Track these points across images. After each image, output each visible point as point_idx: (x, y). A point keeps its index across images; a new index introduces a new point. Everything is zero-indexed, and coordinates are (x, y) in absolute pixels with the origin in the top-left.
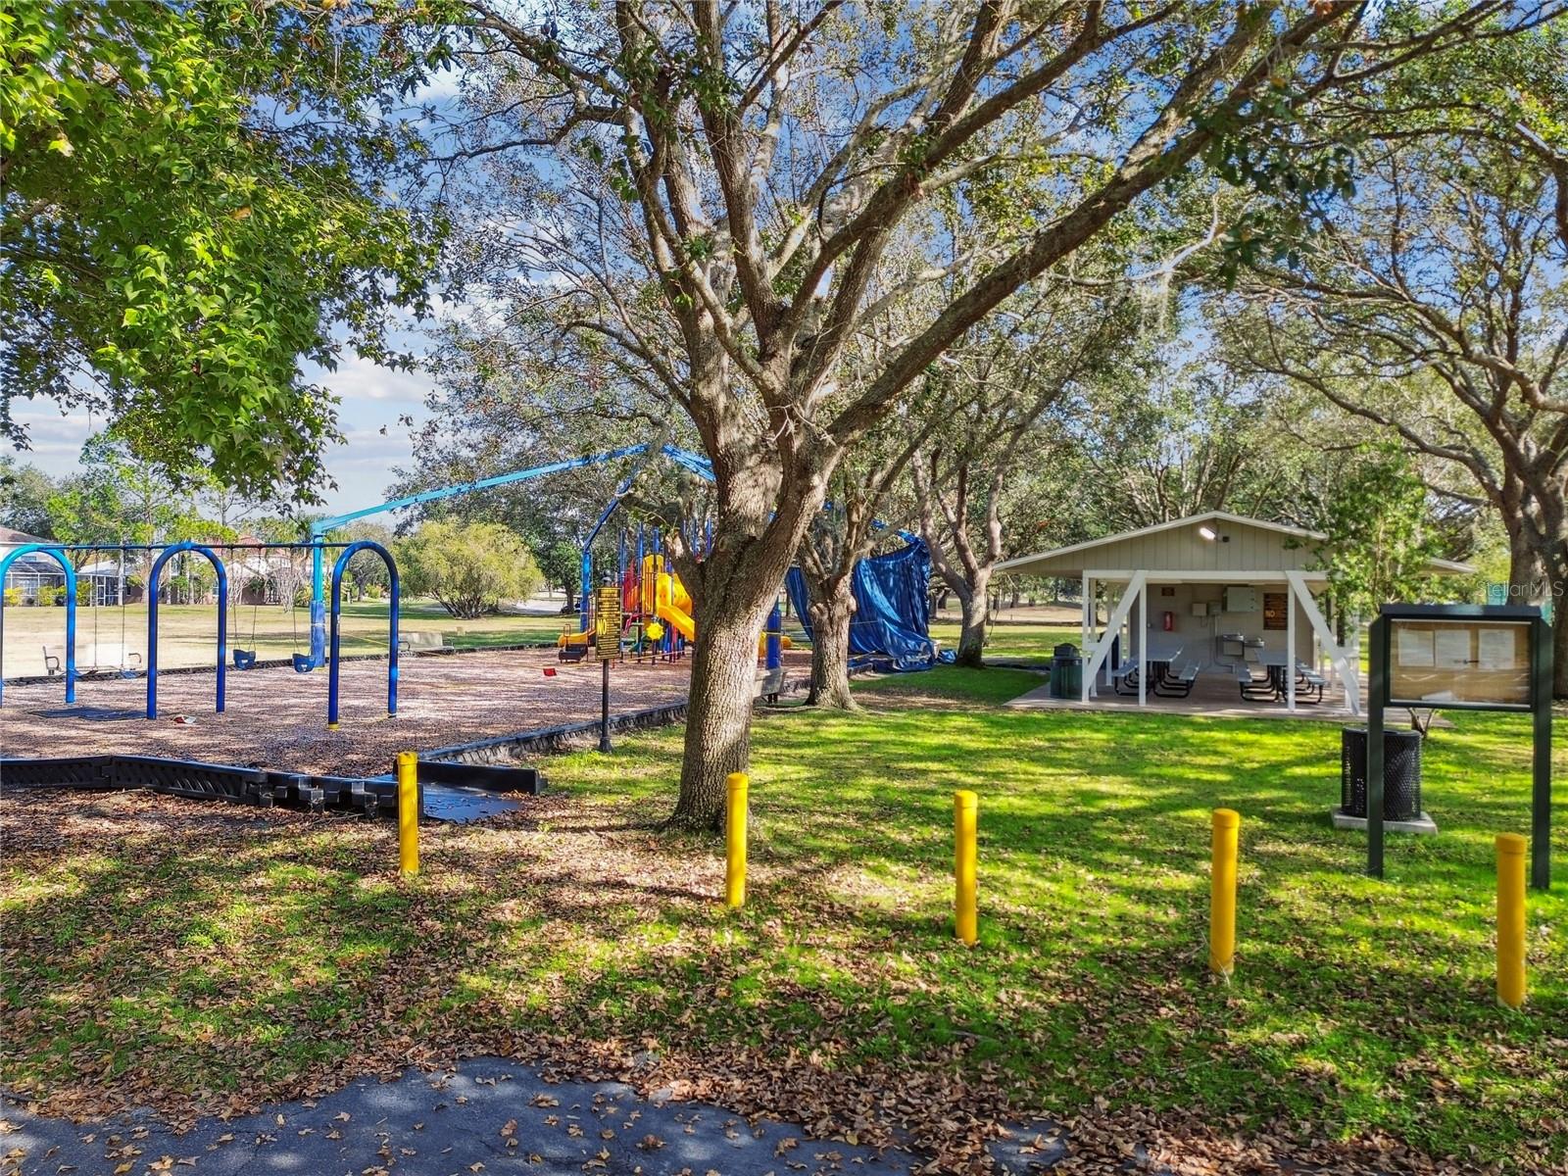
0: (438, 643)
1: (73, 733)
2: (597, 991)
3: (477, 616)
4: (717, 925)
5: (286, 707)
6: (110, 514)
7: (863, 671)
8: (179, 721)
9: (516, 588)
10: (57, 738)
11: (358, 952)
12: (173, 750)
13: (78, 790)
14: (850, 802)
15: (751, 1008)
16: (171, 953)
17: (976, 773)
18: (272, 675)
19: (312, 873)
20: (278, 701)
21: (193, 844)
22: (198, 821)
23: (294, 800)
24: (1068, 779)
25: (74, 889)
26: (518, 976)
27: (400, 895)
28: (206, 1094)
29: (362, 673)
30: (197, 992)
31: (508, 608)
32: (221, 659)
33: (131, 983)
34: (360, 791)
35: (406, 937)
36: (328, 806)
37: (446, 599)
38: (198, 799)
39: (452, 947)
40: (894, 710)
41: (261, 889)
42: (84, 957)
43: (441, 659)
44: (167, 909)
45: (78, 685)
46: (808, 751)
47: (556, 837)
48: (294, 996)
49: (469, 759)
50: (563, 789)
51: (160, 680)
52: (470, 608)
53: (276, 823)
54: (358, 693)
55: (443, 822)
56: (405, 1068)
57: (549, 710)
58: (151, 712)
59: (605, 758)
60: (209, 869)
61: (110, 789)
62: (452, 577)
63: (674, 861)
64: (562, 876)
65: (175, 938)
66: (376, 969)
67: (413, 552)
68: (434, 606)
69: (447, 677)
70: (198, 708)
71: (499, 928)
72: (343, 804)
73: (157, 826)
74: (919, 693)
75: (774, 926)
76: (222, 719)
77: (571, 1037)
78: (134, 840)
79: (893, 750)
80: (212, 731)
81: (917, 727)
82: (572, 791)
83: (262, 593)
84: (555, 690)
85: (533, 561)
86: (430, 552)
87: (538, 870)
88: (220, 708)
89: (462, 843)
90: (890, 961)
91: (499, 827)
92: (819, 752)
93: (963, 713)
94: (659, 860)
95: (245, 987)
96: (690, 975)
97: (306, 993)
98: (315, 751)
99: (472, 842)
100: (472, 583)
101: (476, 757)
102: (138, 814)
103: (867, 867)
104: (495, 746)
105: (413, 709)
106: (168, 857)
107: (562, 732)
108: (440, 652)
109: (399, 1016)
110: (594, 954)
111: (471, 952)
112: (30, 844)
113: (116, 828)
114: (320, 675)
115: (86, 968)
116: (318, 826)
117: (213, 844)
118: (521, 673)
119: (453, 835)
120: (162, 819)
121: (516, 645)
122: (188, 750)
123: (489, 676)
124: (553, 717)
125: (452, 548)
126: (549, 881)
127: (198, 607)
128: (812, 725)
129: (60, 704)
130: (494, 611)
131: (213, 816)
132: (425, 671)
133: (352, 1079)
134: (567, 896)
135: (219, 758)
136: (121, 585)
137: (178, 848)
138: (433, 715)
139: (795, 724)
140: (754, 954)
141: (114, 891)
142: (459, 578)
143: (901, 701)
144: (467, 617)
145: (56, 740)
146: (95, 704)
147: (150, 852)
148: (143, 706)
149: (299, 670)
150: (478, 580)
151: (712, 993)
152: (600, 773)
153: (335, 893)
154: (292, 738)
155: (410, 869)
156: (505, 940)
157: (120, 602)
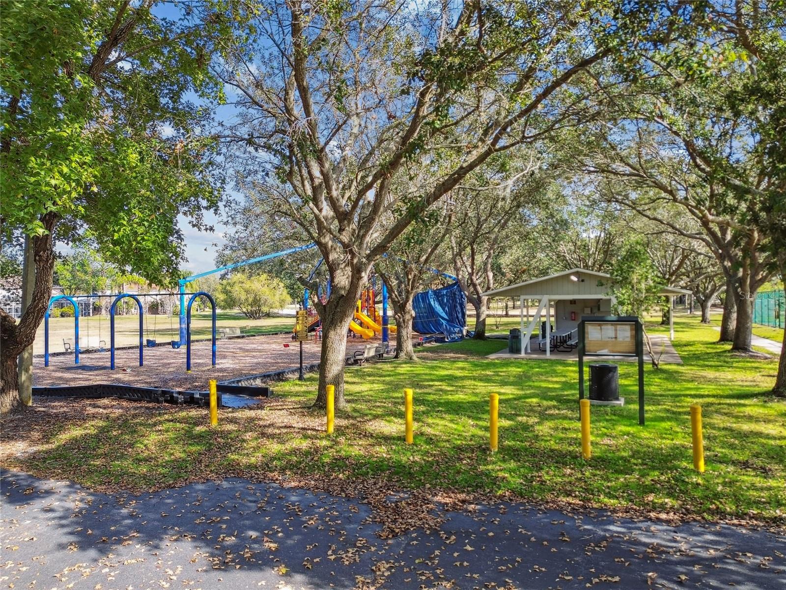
0: (238, 333)
1: (81, 376)
2: (273, 459)
3: (259, 318)
4: (321, 439)
5: (169, 364)
6: (86, 273)
7: (429, 342)
8: (124, 370)
9: (278, 304)
10: (75, 378)
11: (194, 448)
12: (123, 382)
13: (88, 398)
14: (394, 398)
15: (324, 462)
16: (130, 450)
17: (453, 386)
18: (163, 349)
19: (178, 425)
20: (165, 361)
21: (135, 416)
22: (135, 409)
23: (172, 401)
24: (490, 388)
25: (93, 431)
26: (247, 455)
27: (210, 431)
28: (144, 487)
29: (201, 348)
30: (140, 460)
31: (275, 313)
32: (141, 343)
33: (117, 458)
34: (198, 396)
35: (211, 444)
36: (185, 402)
37: (244, 310)
38: (135, 401)
39: (227, 447)
40: (434, 360)
41: (160, 431)
42: (100, 451)
43: (239, 340)
44: (127, 437)
45: (80, 356)
46: (387, 378)
47: (271, 412)
48: (173, 461)
49: (243, 384)
50: (279, 395)
51: (116, 352)
52: (256, 314)
53: (165, 409)
54: (200, 357)
55: (229, 407)
56: (207, 480)
57: (282, 363)
58: (112, 367)
59: (300, 383)
60: (141, 424)
61: (100, 398)
62: (247, 299)
63: (312, 419)
64: (270, 425)
65: (131, 445)
66: (200, 454)
67: (228, 288)
68: (240, 313)
69: (240, 349)
70: (131, 364)
71: (244, 441)
72: (191, 401)
73: (120, 410)
74: (450, 352)
75: (342, 439)
76: (142, 369)
77: (262, 472)
78: (113, 415)
79: (424, 377)
80: (138, 375)
81: (440, 367)
82: (284, 395)
83: (157, 309)
84: (287, 354)
85: (286, 291)
86: (237, 288)
87: (261, 423)
88: (141, 364)
89: (235, 415)
90: (377, 448)
91: (251, 409)
92: (392, 378)
93: (466, 360)
94: (307, 419)
95: (156, 459)
96: (307, 453)
97: (176, 460)
98: (181, 382)
99: (238, 414)
100: (256, 302)
101: (246, 383)
102: (112, 407)
103: (386, 420)
104: (255, 378)
105: (222, 363)
106: (126, 421)
107: (284, 372)
108: (238, 337)
109: (206, 466)
110: (275, 447)
111: (233, 449)
112: (74, 417)
113: (105, 411)
114: (183, 349)
115: (102, 454)
116: (181, 410)
117: (142, 416)
118: (274, 346)
119: (233, 412)
120: (122, 408)
121: (275, 332)
122: (129, 382)
123: (259, 348)
124: (281, 366)
125: (247, 285)
126: (265, 426)
127: (127, 316)
128: (395, 367)
129: (74, 365)
130: (268, 315)
131: (141, 407)
132: (231, 346)
133: (190, 483)
134: (270, 431)
135: (142, 385)
136: (91, 307)
137: (129, 418)
138: (232, 366)
139: (387, 367)
140: (331, 447)
141: (108, 432)
142: (250, 300)
143: (441, 356)
144: (255, 318)
145: (74, 379)
146: (88, 364)
147: (119, 419)
148: (109, 364)
149: (174, 348)
150: (260, 300)
151: (312, 459)
152: (297, 389)
153: (187, 431)
154: (172, 377)
155: (214, 423)
156: (245, 445)
157: (91, 314)
